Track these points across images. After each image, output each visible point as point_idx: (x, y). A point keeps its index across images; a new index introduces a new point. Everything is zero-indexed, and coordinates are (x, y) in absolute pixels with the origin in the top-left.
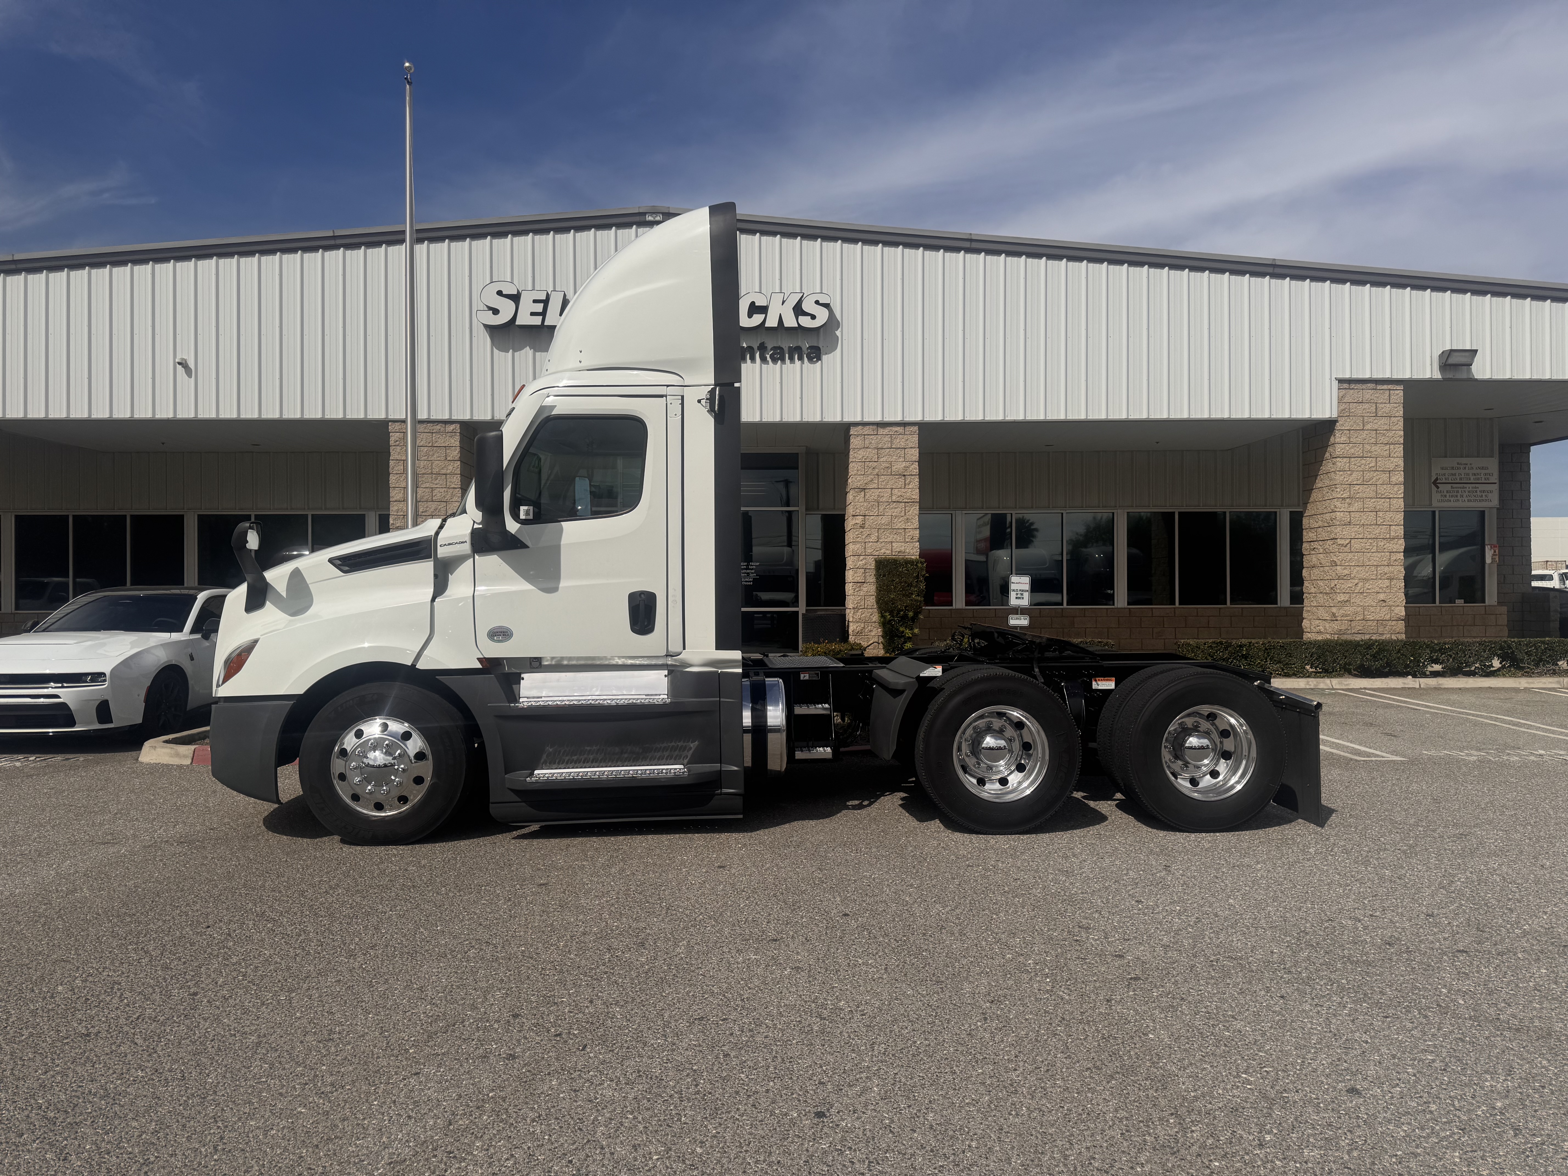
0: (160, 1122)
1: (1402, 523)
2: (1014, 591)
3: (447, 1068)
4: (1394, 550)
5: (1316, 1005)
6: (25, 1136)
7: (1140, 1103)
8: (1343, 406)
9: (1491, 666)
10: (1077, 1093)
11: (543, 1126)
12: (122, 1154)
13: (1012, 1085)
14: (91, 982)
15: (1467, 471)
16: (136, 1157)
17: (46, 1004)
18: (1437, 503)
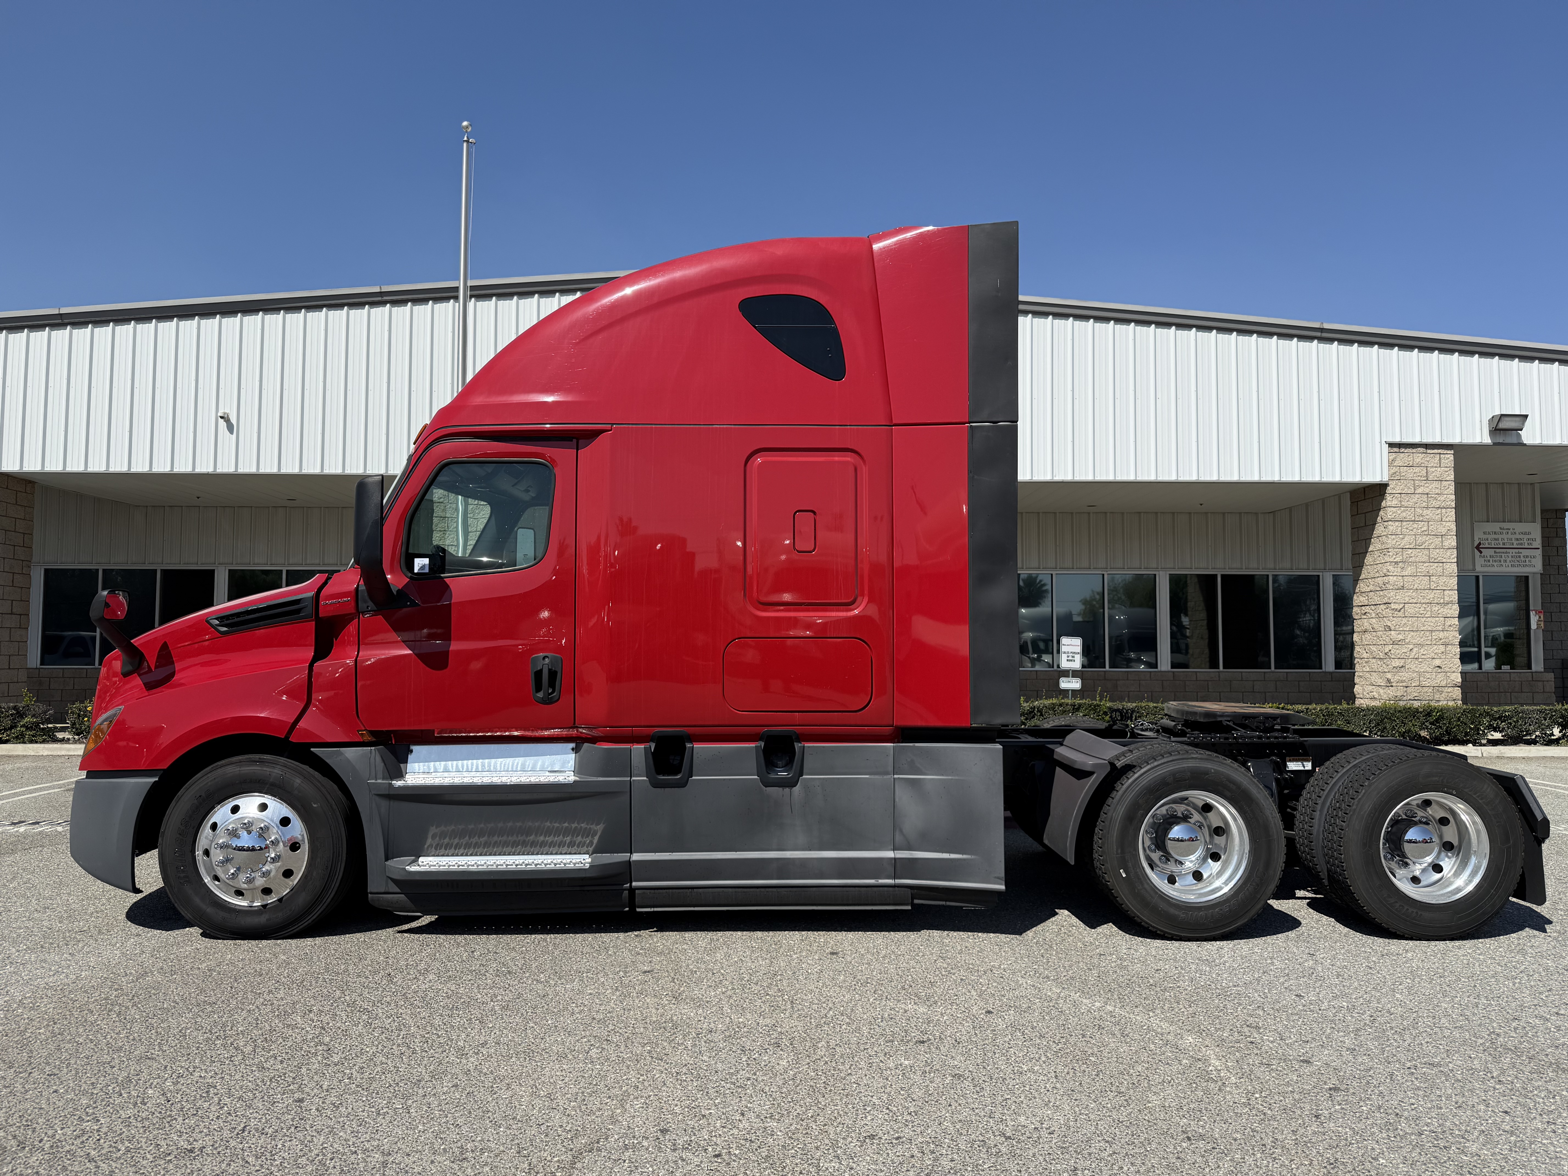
1: (1456, 588)
2: (1065, 653)
4: (1449, 615)
8: (1394, 470)
9: (1552, 734)
15: (1510, 536)
18: (1481, 568)
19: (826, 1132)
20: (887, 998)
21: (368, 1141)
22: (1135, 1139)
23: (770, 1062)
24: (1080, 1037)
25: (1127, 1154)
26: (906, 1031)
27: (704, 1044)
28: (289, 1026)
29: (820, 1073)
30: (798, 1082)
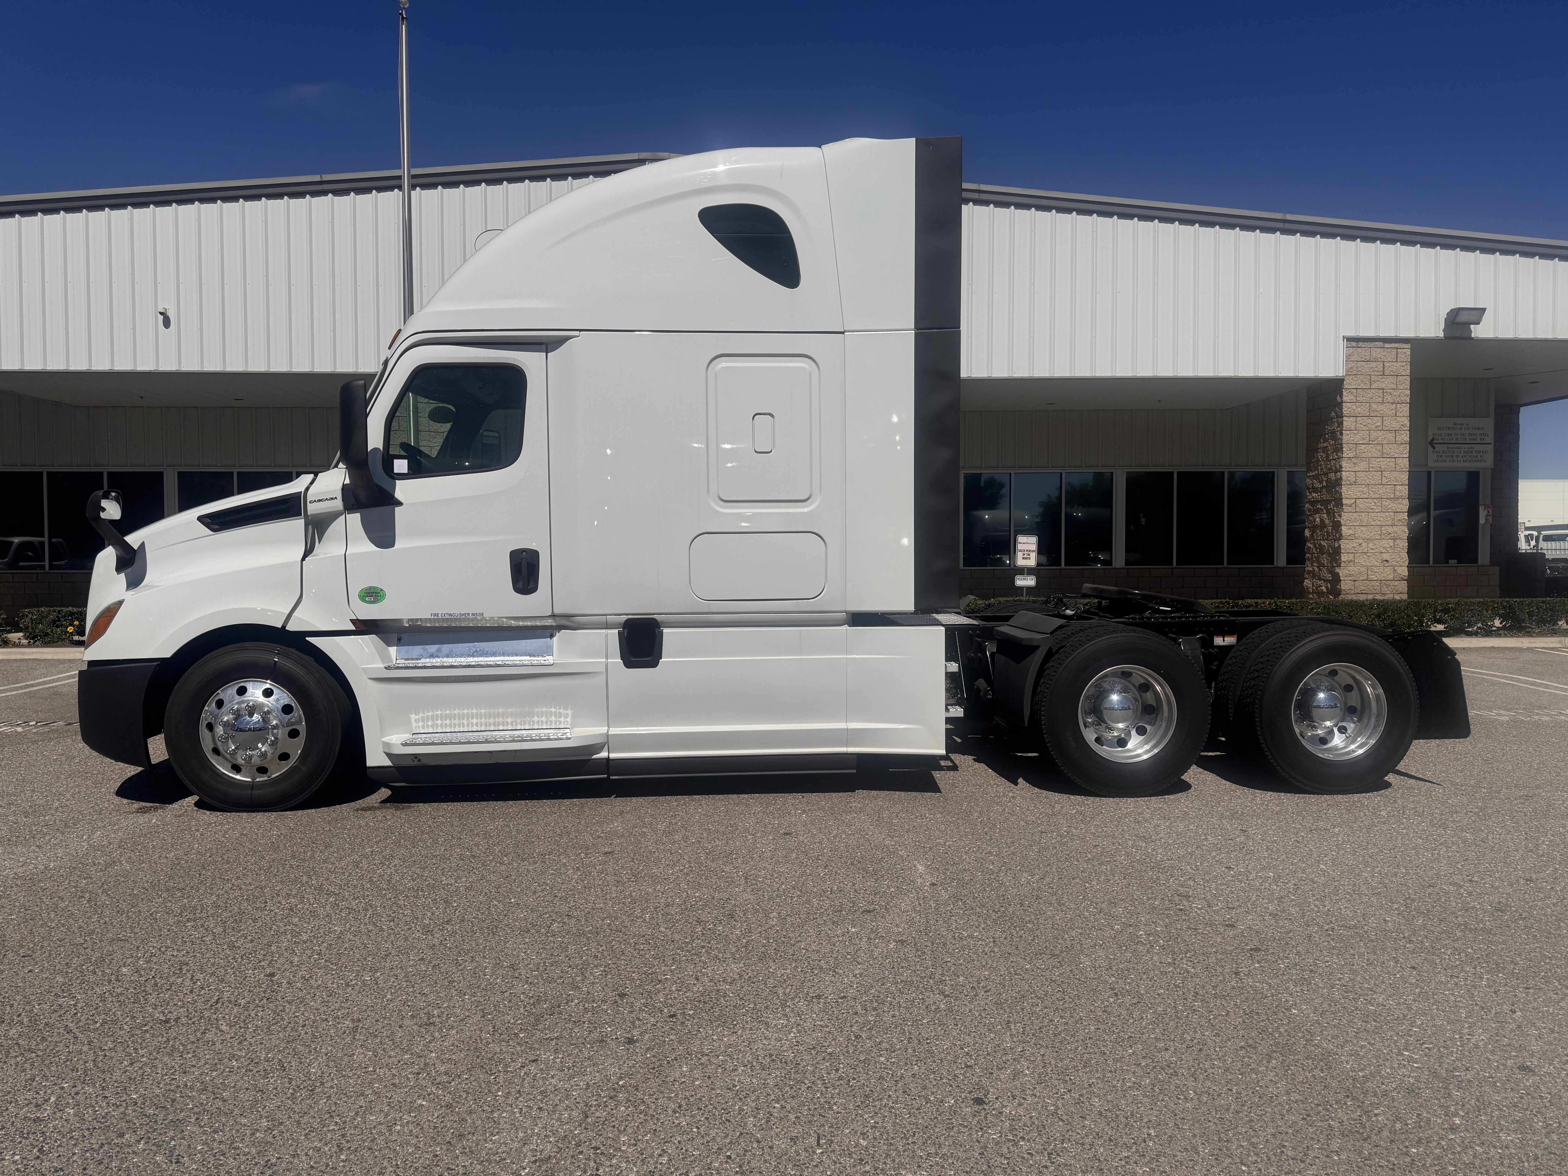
0: (270, 1118)
1: (1407, 483)
2: (1021, 551)
3: (566, 1054)
4: (1398, 510)
5: (1452, 976)
6: (127, 1136)
7: (1310, 1085)
9: (1493, 626)
10: (1241, 1074)
11: (687, 1118)
12: (238, 1155)
13: (1169, 1067)
14: (156, 963)
16: (255, 1158)
17: (114, 988)
18: (1433, 463)
23: (724, 932)
26: (854, 902)
27: (661, 916)
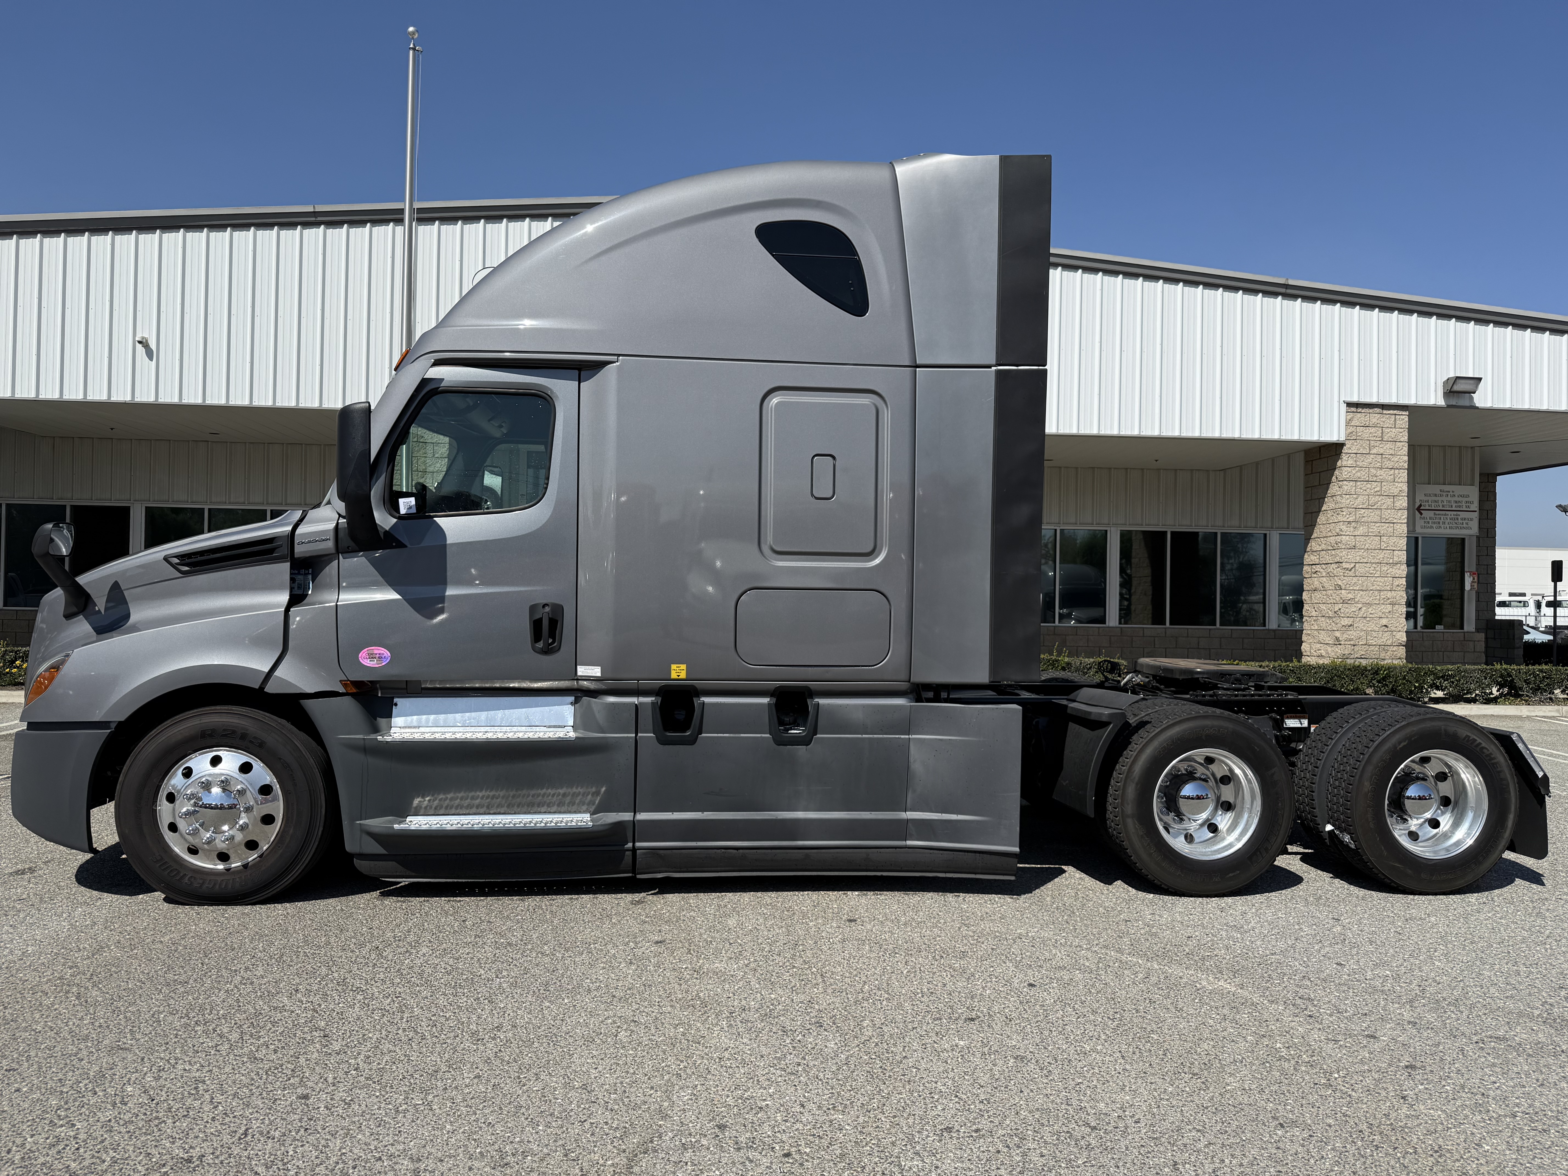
1: (1405, 548)
4: (1397, 576)
8: (1351, 430)
9: (1491, 693)
15: (1449, 498)
19: (898, 1124)
20: (921, 970)
21: (392, 1145)
22: (1226, 1127)
23: (816, 1044)
24: (1134, 1011)
25: (1223, 1144)
26: (951, 1007)
27: (740, 1024)
28: (275, 1008)
29: (874, 1057)
30: (853, 1066)
